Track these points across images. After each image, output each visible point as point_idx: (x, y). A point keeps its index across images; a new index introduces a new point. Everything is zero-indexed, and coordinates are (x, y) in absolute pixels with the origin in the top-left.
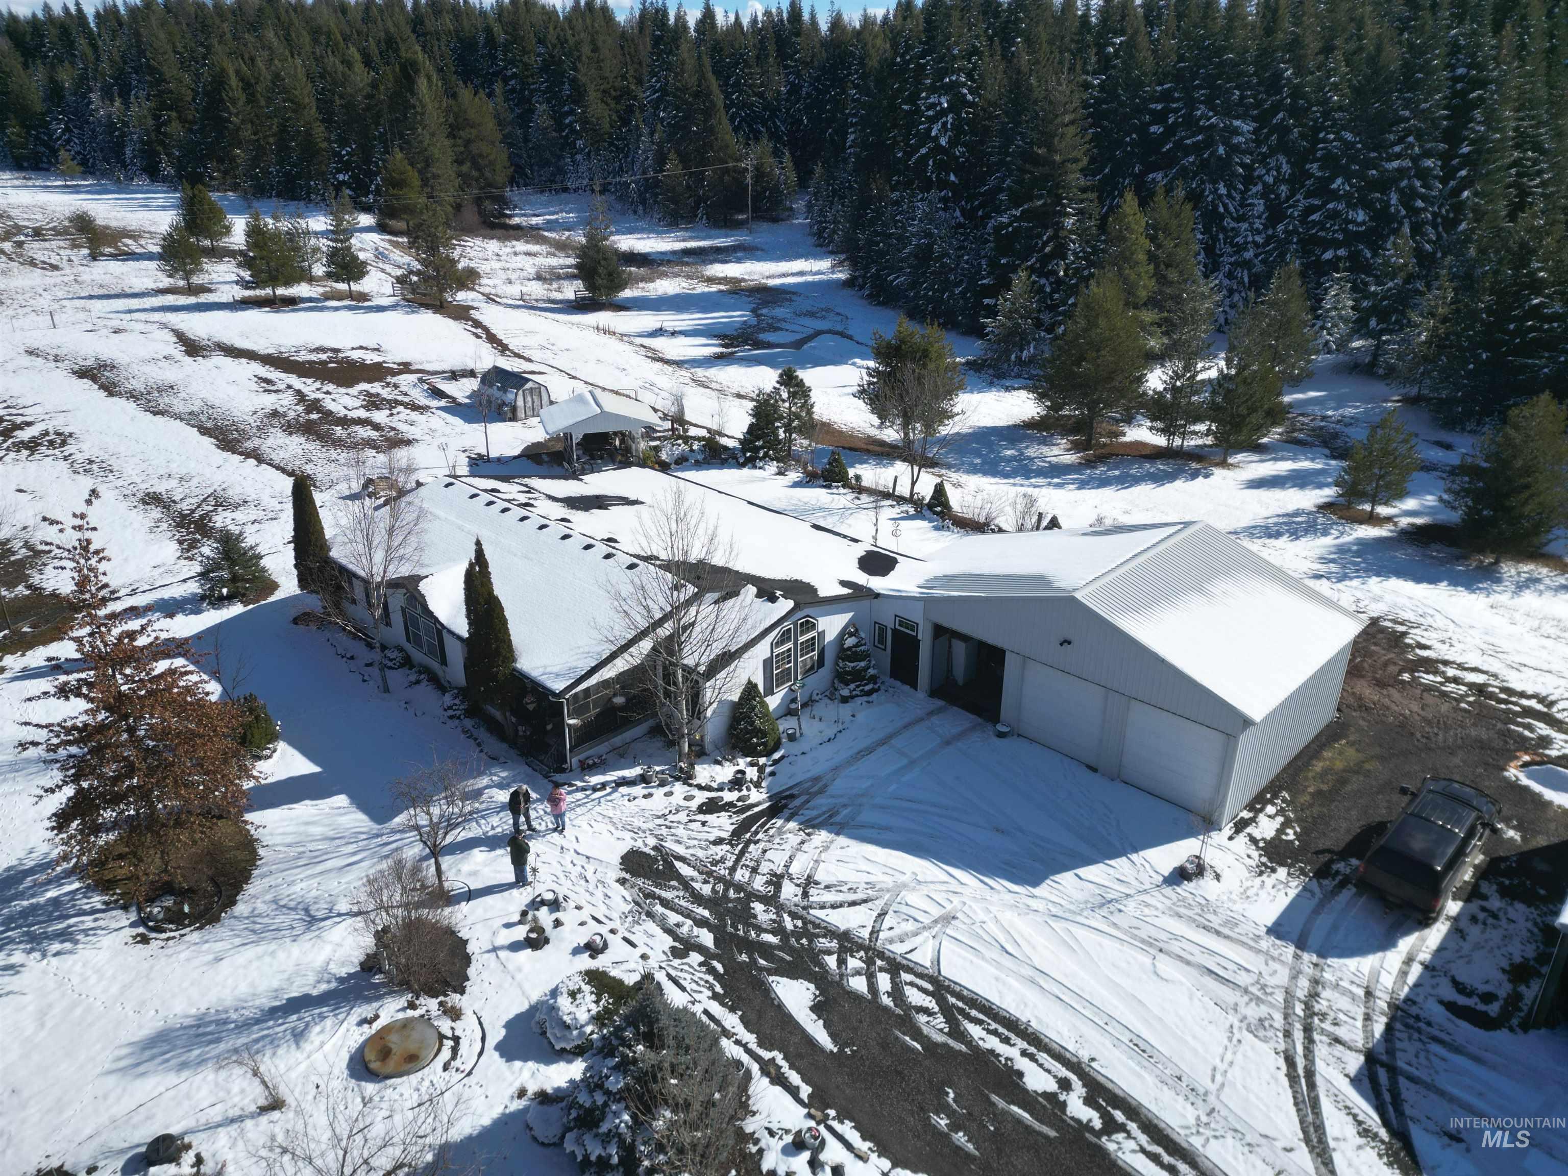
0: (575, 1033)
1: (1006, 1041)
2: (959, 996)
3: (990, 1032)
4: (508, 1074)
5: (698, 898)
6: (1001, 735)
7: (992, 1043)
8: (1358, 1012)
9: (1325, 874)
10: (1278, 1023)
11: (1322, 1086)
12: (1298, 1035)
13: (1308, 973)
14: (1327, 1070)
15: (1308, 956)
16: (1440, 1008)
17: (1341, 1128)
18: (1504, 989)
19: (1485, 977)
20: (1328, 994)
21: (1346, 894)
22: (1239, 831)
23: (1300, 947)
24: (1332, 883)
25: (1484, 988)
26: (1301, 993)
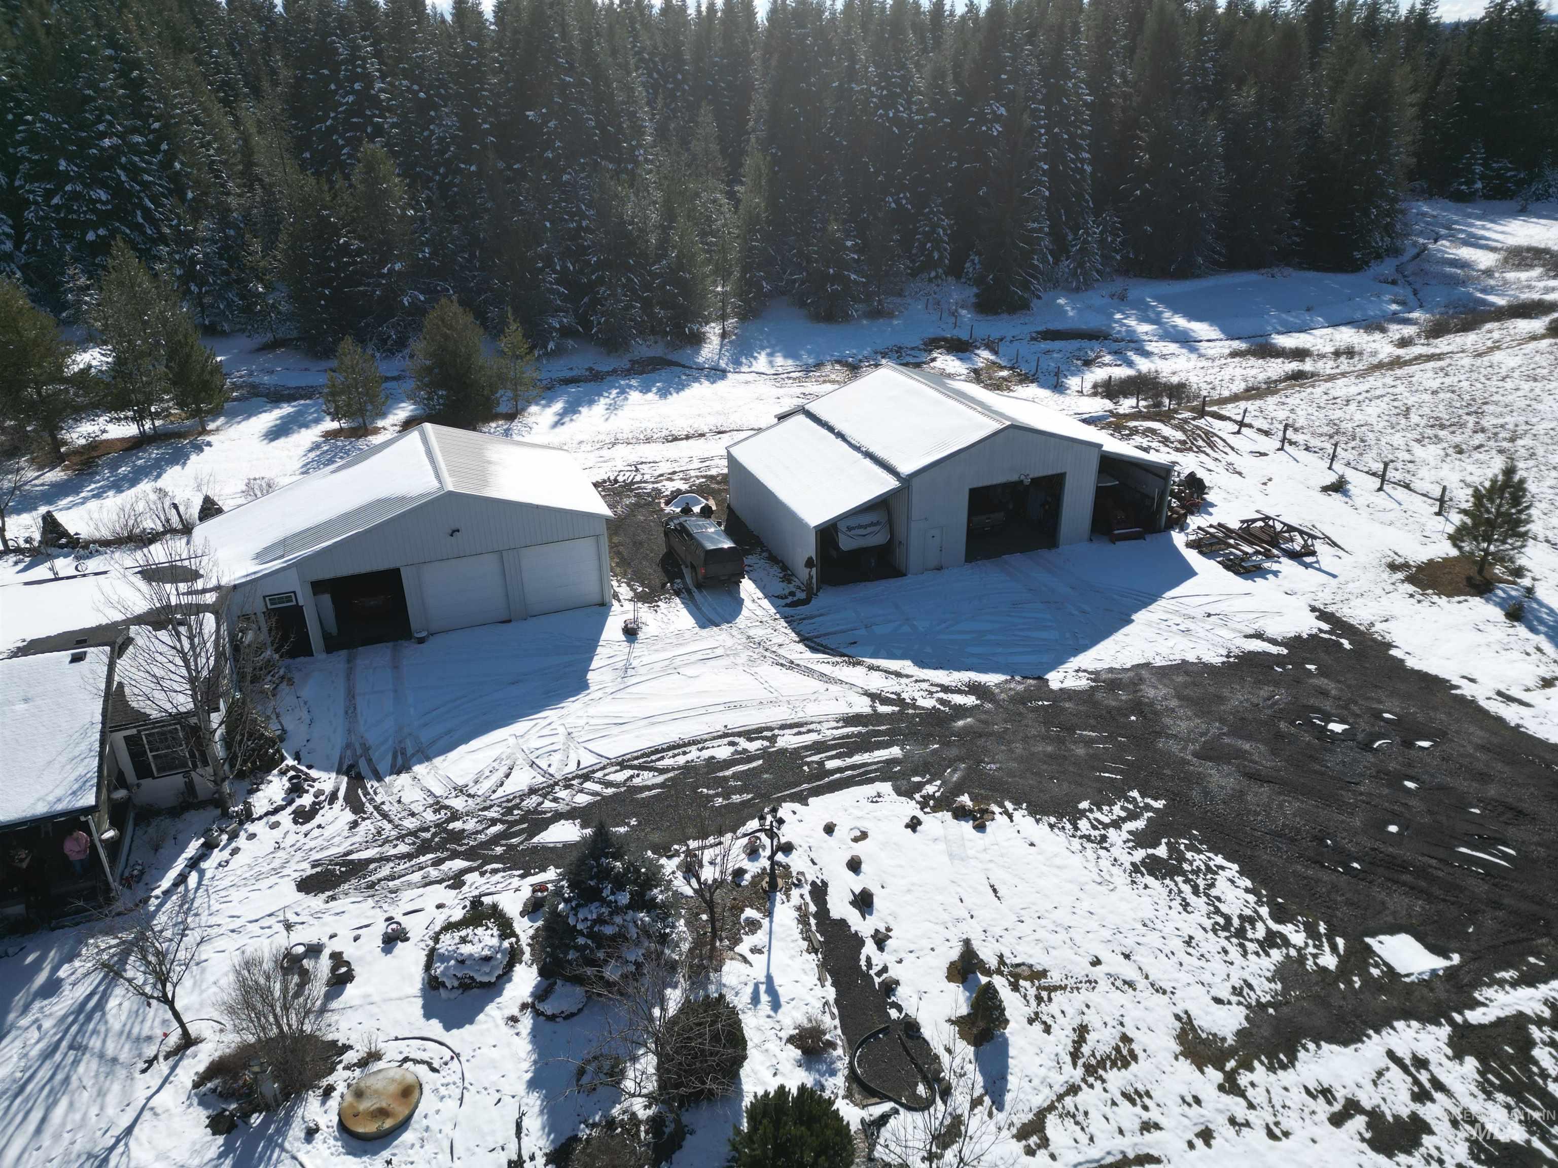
0: (499, 956)
1: (685, 753)
2: (637, 758)
3: (674, 756)
4: (484, 1026)
5: (409, 856)
6: (421, 641)
7: (681, 760)
8: (770, 631)
9: (677, 593)
10: (755, 656)
11: (801, 663)
12: (767, 654)
13: (734, 632)
14: (794, 657)
15: (725, 626)
16: (787, 609)
17: (827, 669)
18: (792, 588)
19: (781, 588)
20: (751, 633)
21: (696, 594)
22: (619, 601)
23: (717, 625)
24: (685, 595)
25: (787, 592)
26: (744, 640)
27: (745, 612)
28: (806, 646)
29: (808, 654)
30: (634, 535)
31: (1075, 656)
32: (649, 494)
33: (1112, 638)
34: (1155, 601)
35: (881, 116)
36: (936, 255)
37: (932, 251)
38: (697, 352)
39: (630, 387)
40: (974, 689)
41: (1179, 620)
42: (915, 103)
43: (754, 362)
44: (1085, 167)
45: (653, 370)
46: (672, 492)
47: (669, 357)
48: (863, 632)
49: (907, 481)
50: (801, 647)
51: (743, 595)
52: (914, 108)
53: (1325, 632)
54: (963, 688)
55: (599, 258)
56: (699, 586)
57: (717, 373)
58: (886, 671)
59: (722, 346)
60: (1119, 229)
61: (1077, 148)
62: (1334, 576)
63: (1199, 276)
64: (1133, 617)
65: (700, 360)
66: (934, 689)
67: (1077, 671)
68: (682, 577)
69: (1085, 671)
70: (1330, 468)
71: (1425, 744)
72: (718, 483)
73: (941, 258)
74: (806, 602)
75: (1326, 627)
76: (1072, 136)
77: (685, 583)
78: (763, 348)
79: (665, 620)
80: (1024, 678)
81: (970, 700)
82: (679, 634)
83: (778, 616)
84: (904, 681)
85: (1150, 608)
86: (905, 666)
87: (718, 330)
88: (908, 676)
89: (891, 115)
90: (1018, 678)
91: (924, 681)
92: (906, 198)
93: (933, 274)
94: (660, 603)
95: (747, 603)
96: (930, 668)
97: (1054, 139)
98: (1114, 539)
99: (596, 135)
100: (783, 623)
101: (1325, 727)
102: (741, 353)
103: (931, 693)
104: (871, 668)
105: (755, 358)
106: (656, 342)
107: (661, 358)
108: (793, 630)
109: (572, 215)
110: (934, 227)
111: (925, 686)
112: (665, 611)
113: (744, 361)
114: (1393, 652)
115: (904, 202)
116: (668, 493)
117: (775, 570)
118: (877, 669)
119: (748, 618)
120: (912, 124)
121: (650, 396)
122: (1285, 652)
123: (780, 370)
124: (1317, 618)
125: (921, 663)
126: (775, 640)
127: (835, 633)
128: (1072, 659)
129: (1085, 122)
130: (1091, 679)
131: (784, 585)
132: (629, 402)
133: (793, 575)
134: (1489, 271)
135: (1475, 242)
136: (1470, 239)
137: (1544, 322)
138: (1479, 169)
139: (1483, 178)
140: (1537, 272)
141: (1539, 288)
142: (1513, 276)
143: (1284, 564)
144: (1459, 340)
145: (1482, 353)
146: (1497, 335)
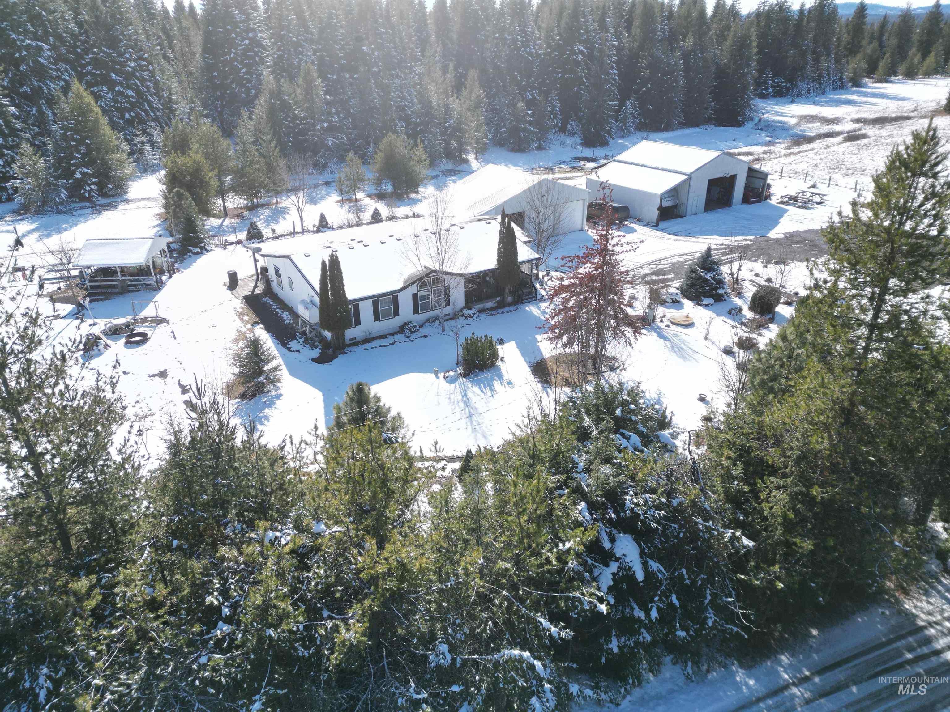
27: (637, 229)
33: (779, 225)
34: (783, 217)
35: (523, 51)
36: (555, 121)
37: (553, 119)
41: (796, 221)
42: (538, 45)
44: (616, 77)
49: (690, 176)
50: (671, 236)
51: (630, 226)
52: (537, 48)
54: (743, 240)
58: (711, 239)
60: (637, 107)
61: (613, 68)
63: (673, 130)
64: (780, 221)
66: (733, 241)
67: (776, 233)
69: (778, 233)
70: (805, 182)
73: (558, 123)
74: (657, 225)
76: (611, 62)
80: (760, 236)
83: (652, 229)
88: (720, 239)
89: (528, 50)
91: (727, 240)
92: (536, 93)
93: (554, 131)
95: (634, 227)
98: (751, 203)
104: (704, 238)
108: (662, 232)
110: (554, 106)
111: (729, 241)
115: (535, 95)
117: (632, 219)
118: (707, 238)
120: (537, 55)
128: (771, 231)
129: (614, 55)
130: (783, 235)
134: (798, 124)
135: (781, 114)
136: (778, 114)
137: (840, 138)
138: (770, 82)
139: (772, 87)
140: (819, 124)
141: (825, 129)
142: (810, 125)
143: (816, 206)
144: (810, 146)
145: (826, 148)
146: (825, 143)
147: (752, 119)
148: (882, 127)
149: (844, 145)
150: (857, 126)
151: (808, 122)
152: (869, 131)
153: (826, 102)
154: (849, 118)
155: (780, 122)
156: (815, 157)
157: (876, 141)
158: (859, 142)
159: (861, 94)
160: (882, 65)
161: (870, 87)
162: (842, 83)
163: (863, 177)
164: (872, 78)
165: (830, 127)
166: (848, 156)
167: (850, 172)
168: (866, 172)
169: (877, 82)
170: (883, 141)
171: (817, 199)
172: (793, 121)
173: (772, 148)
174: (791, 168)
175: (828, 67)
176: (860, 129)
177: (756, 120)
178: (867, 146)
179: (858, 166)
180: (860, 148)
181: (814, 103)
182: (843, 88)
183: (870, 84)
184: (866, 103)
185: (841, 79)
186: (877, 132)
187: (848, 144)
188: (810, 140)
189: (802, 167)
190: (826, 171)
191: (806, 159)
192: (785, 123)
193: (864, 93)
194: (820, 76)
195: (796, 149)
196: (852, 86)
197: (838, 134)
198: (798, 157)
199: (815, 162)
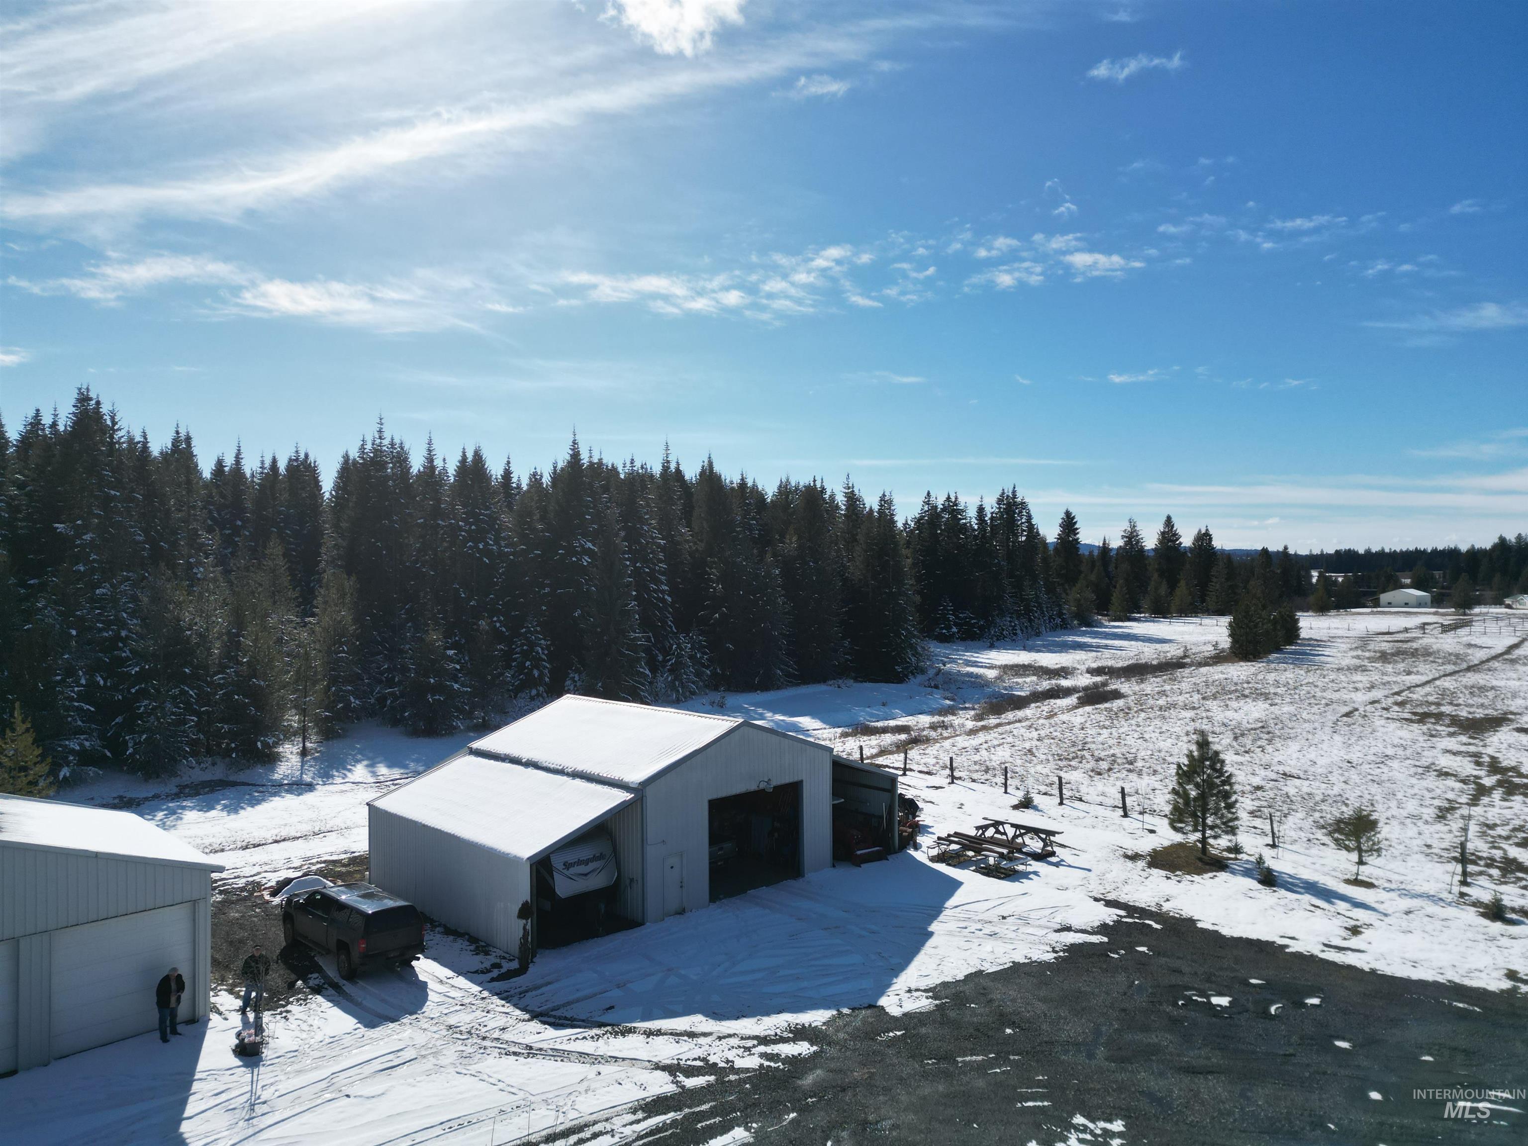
8: (479, 1013)
9: (317, 991)
10: (469, 1050)
11: (544, 1045)
12: (487, 1043)
13: (424, 1024)
14: (529, 1040)
15: (407, 1020)
16: (496, 984)
17: (588, 1047)
18: (492, 959)
19: (477, 962)
20: (452, 1020)
21: (348, 987)
22: (220, 1014)
23: (393, 1020)
24: (331, 991)
25: (487, 965)
26: (444, 1032)
27: (432, 996)
28: (544, 1023)
29: (550, 1033)
30: (228, 934)
31: (897, 976)
32: (242, 889)
33: (922, 952)
34: (941, 912)
35: (470, 548)
36: (536, 673)
37: (532, 670)
38: (273, 770)
39: (184, 808)
40: (799, 1033)
41: (979, 926)
42: (504, 539)
43: (349, 774)
44: (666, 597)
45: (212, 791)
46: (278, 882)
47: (232, 778)
48: (616, 993)
49: (641, 790)
50: (535, 1025)
51: (422, 977)
52: (503, 543)
53: (1125, 917)
54: (785, 1035)
55: (142, 668)
56: (352, 976)
57: (300, 787)
58: (671, 1034)
59: (303, 763)
60: (705, 647)
61: (658, 582)
62: (1089, 870)
64: (932, 928)
65: (276, 776)
66: (750, 1043)
67: (910, 991)
68: (319, 969)
69: (917, 990)
70: (1006, 792)
71: (1315, 1001)
72: (344, 865)
73: (541, 675)
74: (522, 970)
75: (1122, 913)
76: (653, 570)
77: (325, 976)
78: (358, 761)
79: (305, 1027)
80: (853, 1009)
81: (803, 1048)
82: (334, 1040)
83: (486, 994)
84: (702, 1040)
85: (941, 917)
86: (698, 1022)
87: (296, 749)
88: (705, 1035)
89: (481, 547)
90: (846, 1011)
91: (730, 1036)
92: (500, 621)
93: (534, 692)
94: (289, 1007)
95: (432, 985)
96: (728, 1018)
97: (637, 573)
98: (859, 862)
99: (144, 549)
100: (496, 1000)
101: (1210, 1003)
102: (331, 767)
103: (747, 1049)
104: (649, 1033)
105: (350, 770)
106: (214, 764)
107: (220, 780)
108: (516, 1006)
109: (108, 624)
110: (532, 645)
111: (734, 1041)
112: (303, 1016)
113: (336, 774)
114: (1200, 925)
115: (498, 625)
116: (273, 883)
117: (461, 943)
118: (659, 1033)
119: (439, 1004)
120: (501, 555)
121: (213, 813)
122: (1106, 939)
123: (382, 779)
124: (1105, 906)
125: (717, 1015)
126: (491, 1025)
127: (578, 1001)
128: (895, 980)
129: (661, 561)
130: (931, 997)
131: (480, 957)
132: (184, 821)
133: (488, 945)
134: (999, 678)
135: (975, 664)
136: (968, 663)
137: (1072, 700)
138: (952, 618)
139: (956, 624)
140: (1034, 678)
141: (1046, 684)
142: (1020, 680)
143: (1035, 866)
144: (1020, 714)
145: (1047, 718)
146: (1046, 708)
147: (923, 671)
148: (1142, 681)
149: (1080, 711)
150: (1098, 679)
151: (1017, 675)
152: (1124, 686)
153: (1044, 646)
154: (1083, 668)
155: (970, 675)
156: (1027, 735)
157: (1138, 702)
158: (1107, 705)
159: (1096, 635)
160: (1116, 597)
161: (1106, 627)
162: (1063, 620)
163: (1133, 776)
164: (1106, 615)
165: (1054, 682)
166: (1092, 731)
167: (1104, 765)
168: (1139, 764)
169: (1115, 620)
170: (1151, 702)
171: (1035, 845)
172: (991, 674)
173: (948, 719)
174: (977, 758)
175: (1037, 597)
176: (1105, 684)
177: (931, 673)
178: (1126, 712)
179: (1116, 751)
180: (1113, 716)
181: (1024, 649)
182: (1066, 628)
183: (1107, 623)
184: (1106, 647)
185: (1060, 614)
186: (1137, 688)
187: (1088, 709)
188: (1020, 703)
189: (1002, 755)
190: (1052, 765)
191: (1010, 740)
192: (977, 676)
193: (1101, 633)
194: (1028, 610)
195: (993, 721)
196: (1080, 625)
197: (1067, 692)
198: (992, 736)
199: (1027, 745)
